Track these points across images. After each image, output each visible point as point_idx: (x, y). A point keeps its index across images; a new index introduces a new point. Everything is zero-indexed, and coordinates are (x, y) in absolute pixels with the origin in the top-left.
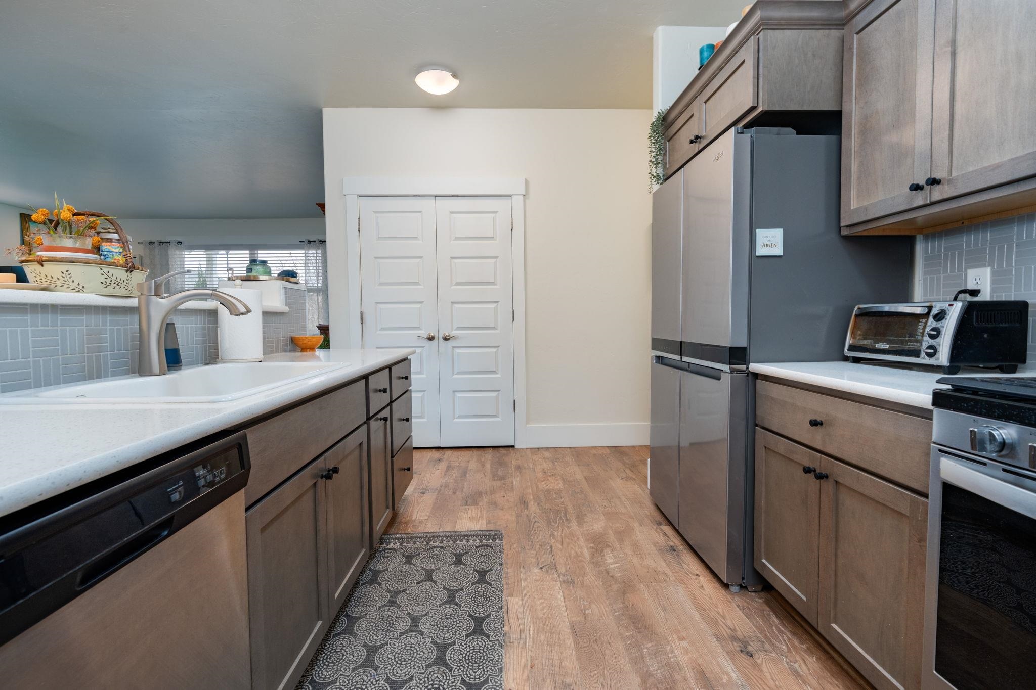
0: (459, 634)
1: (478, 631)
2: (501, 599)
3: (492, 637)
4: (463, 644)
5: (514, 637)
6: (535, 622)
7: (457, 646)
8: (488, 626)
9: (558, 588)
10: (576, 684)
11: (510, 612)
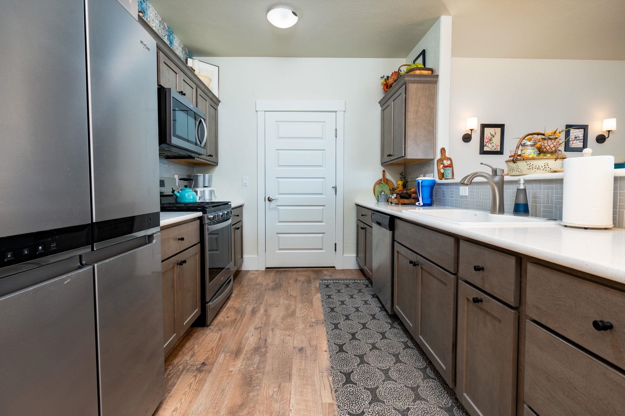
0: (358, 371)
1: (348, 375)
2: (338, 398)
3: (338, 372)
4: (353, 367)
5: (325, 374)
6: (313, 382)
7: (356, 365)
8: (342, 378)
9: (292, 411)
10: (296, 353)
11: (330, 390)
